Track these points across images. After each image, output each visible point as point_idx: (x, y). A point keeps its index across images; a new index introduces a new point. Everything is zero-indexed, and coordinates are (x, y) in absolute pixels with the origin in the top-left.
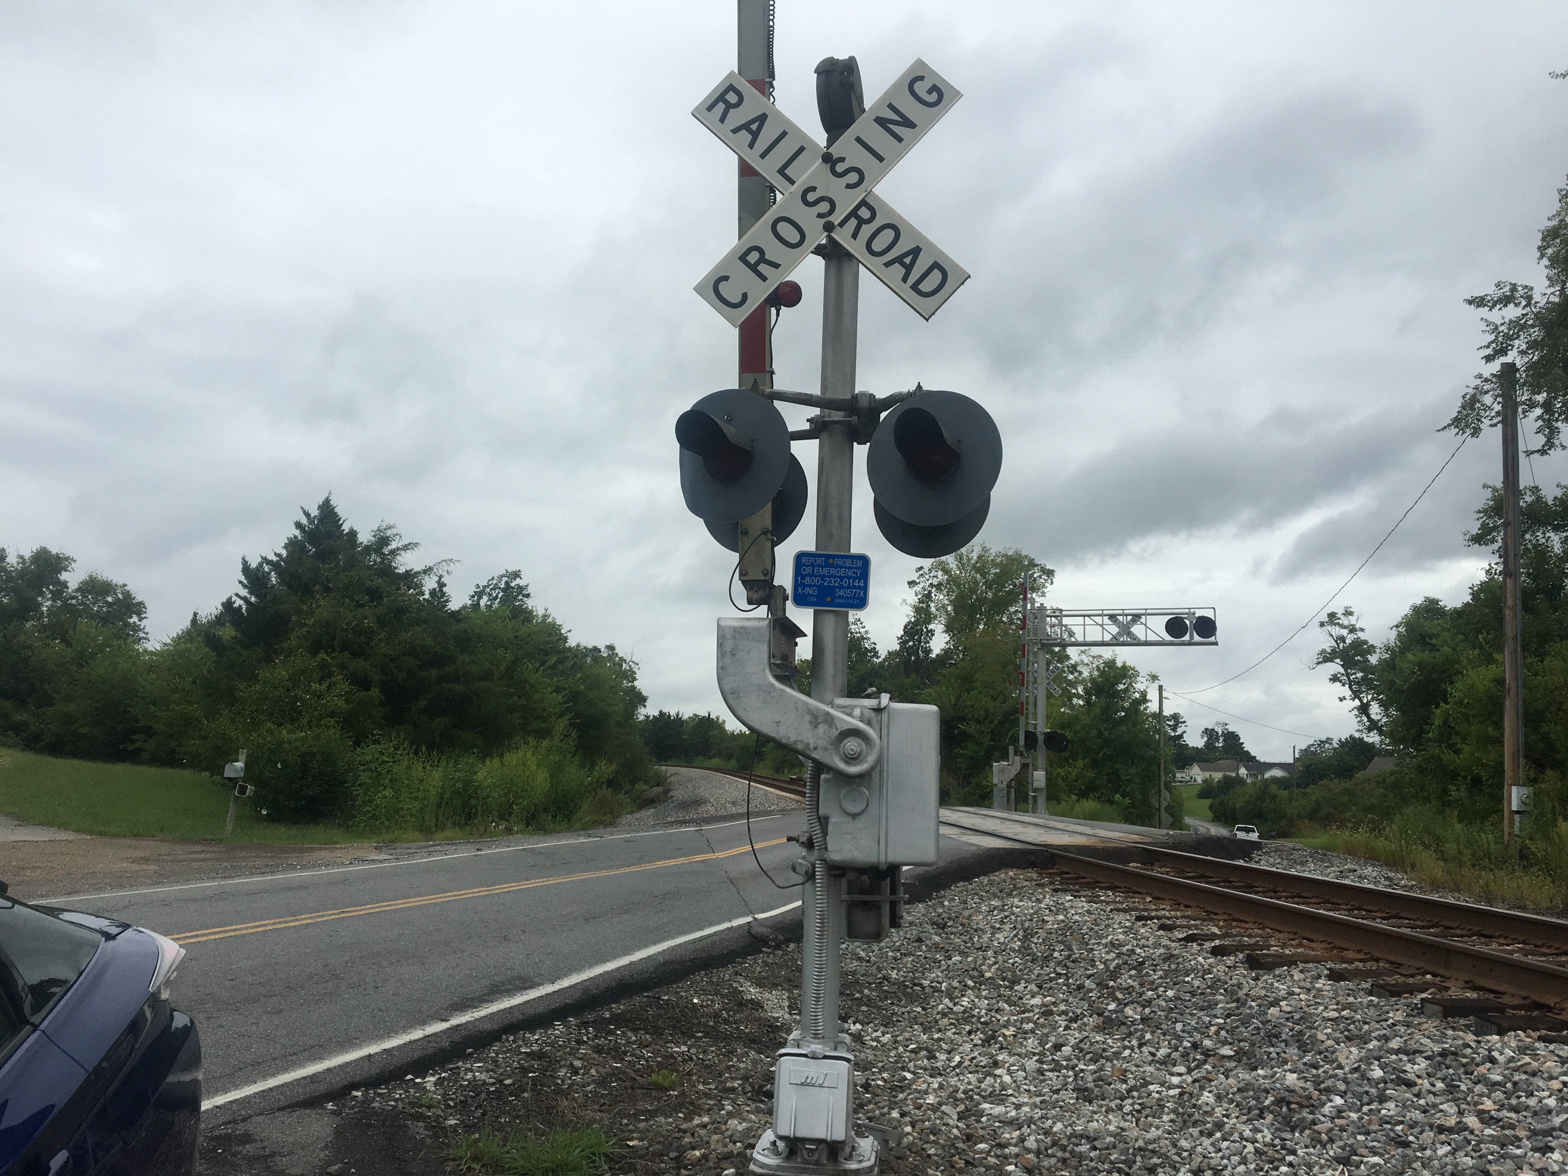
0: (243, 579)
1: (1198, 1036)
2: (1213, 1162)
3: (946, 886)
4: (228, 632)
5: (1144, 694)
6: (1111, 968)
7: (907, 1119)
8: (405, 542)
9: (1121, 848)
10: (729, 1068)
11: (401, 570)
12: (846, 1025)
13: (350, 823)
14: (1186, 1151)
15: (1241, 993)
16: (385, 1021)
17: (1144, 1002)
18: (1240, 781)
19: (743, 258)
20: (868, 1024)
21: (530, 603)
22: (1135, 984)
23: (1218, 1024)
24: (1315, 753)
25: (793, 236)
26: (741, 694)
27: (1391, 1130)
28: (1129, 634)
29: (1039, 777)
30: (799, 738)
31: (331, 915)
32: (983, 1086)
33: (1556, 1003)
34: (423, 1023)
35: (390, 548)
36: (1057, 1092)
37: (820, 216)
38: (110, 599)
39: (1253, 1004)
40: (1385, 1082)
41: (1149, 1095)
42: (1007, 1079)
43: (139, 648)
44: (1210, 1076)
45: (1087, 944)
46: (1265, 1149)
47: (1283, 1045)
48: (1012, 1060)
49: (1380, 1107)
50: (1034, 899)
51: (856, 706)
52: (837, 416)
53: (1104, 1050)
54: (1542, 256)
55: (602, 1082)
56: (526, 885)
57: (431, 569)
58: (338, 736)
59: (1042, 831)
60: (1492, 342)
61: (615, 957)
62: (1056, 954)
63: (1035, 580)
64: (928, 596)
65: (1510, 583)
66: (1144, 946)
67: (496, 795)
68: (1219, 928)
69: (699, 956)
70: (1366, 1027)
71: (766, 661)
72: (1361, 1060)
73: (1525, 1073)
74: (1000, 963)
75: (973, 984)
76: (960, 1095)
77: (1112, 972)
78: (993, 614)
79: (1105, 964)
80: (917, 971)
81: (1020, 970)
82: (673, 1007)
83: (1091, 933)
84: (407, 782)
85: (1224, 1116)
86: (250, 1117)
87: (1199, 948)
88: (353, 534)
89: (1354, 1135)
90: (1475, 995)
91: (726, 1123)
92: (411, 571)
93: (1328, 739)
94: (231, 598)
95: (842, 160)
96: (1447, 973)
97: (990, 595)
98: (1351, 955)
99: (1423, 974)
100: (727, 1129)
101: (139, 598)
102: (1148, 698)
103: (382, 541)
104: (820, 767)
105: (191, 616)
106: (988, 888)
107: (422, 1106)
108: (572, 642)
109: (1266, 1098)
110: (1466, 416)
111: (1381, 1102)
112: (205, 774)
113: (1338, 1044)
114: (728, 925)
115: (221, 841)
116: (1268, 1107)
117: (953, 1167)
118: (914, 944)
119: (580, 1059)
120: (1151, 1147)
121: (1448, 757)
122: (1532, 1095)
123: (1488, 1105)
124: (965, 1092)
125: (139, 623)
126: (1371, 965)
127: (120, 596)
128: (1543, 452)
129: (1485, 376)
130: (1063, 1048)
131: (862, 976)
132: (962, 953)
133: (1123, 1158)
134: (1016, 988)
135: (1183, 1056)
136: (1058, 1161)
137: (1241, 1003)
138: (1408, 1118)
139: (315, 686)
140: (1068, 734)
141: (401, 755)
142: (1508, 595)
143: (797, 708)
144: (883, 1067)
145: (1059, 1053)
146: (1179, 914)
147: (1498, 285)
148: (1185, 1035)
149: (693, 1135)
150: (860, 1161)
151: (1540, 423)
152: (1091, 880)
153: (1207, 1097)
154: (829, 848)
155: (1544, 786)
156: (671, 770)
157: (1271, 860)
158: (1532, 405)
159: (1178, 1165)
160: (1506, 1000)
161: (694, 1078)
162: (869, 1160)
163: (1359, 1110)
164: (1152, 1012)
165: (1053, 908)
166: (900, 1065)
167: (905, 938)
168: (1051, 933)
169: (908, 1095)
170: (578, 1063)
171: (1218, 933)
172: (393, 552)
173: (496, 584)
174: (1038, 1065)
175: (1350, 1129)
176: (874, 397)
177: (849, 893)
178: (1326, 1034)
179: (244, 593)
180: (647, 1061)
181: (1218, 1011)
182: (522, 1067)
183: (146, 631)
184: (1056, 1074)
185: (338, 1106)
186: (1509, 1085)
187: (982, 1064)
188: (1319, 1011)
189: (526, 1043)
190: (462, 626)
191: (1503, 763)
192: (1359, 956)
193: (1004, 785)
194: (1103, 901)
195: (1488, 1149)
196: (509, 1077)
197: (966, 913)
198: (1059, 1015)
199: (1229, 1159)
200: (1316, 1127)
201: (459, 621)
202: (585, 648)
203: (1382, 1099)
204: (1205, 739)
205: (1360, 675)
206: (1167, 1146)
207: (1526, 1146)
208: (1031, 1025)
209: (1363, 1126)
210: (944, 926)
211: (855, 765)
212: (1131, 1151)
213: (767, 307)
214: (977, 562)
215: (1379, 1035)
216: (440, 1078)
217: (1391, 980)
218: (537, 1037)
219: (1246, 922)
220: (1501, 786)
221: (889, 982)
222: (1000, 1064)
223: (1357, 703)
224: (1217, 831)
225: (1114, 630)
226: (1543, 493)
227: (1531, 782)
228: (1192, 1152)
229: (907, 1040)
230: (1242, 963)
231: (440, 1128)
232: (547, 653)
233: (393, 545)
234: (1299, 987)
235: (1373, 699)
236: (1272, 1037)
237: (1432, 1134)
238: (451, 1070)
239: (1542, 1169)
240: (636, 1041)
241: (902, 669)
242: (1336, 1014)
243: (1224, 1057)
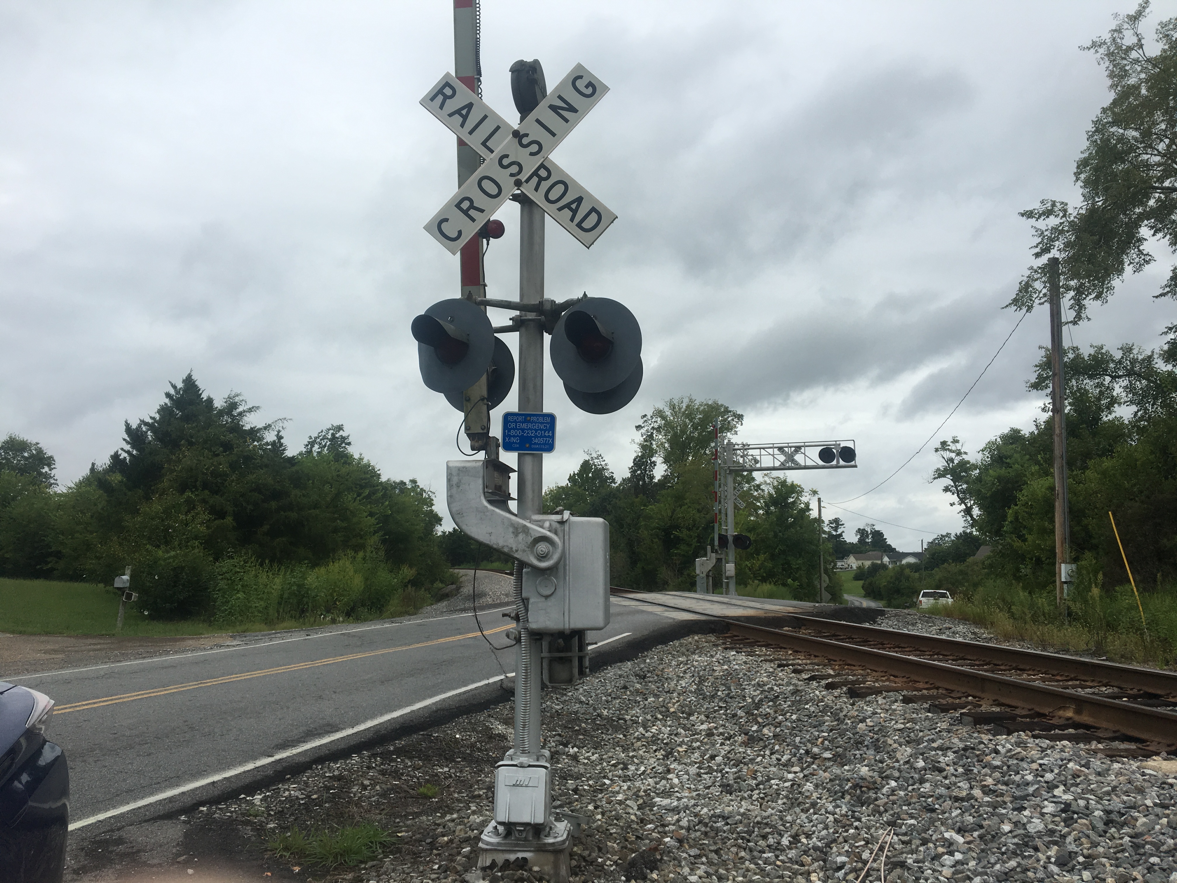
0: (126, 437)
1: (809, 746)
2: (806, 829)
3: (648, 648)
4: (117, 478)
5: (807, 505)
6: (756, 701)
7: (600, 810)
8: (249, 406)
9: (778, 617)
10: (478, 781)
11: (247, 427)
12: (567, 749)
13: (212, 619)
14: (789, 823)
15: (841, 715)
16: (227, 758)
17: (776, 724)
18: (884, 566)
19: (458, 206)
20: (583, 748)
21: (350, 450)
22: (772, 712)
23: (824, 737)
24: (939, 544)
25: (493, 190)
26: (464, 514)
27: (925, 801)
28: (793, 461)
29: (730, 568)
30: (505, 544)
31: (192, 686)
32: (658, 786)
33: (1050, 712)
34: (255, 758)
35: (238, 410)
36: (708, 788)
37: (512, 175)
38: (26, 454)
39: (849, 721)
40: (926, 770)
41: (771, 787)
42: (676, 781)
43: (51, 491)
44: (815, 772)
45: (742, 685)
46: (841, 818)
47: (865, 749)
48: (680, 768)
49: (920, 787)
50: (709, 655)
51: (546, 520)
52: (531, 316)
53: (744, 758)
54: (1077, 179)
55: (384, 794)
56: (340, 659)
57: (270, 426)
58: (201, 554)
59: (724, 606)
60: (1039, 243)
61: (400, 707)
62: (719, 693)
63: (729, 422)
64: (651, 436)
65: (1057, 419)
66: (780, 685)
67: (323, 594)
68: (833, 669)
69: (463, 704)
70: (921, 734)
71: (481, 491)
72: (911, 756)
73: (1017, 759)
74: (682, 701)
75: (661, 717)
76: (642, 793)
77: (756, 704)
78: (698, 449)
79: (752, 698)
80: (622, 709)
81: (695, 706)
82: (441, 742)
83: (745, 678)
84: (254, 587)
85: (818, 798)
86: (123, 827)
87: (817, 685)
88: (210, 401)
89: (901, 806)
90: (998, 709)
91: (468, 818)
92: (255, 428)
93: (948, 534)
94: (117, 452)
95: (527, 135)
96: (982, 695)
97: (696, 434)
98: (921, 685)
99: (967, 697)
100: (469, 822)
101: (49, 453)
102: (810, 507)
103: (232, 405)
104: (523, 564)
105: (90, 466)
106: (678, 649)
107: (251, 815)
108: (383, 479)
109: (847, 784)
110: (1022, 297)
111: (921, 784)
112: (101, 585)
113: (901, 746)
114: (486, 682)
115: (114, 635)
116: (848, 790)
117: (627, 840)
118: (622, 690)
119: (369, 779)
120: (765, 821)
121: (1018, 544)
122: (1018, 773)
123: (989, 781)
124: (645, 791)
125: (50, 472)
126: (934, 692)
127: (34, 452)
128: (1075, 323)
129: (1035, 268)
130: (717, 758)
131: (582, 714)
132: (657, 696)
133: (746, 829)
134: (691, 718)
135: (799, 760)
136: (702, 834)
137: (840, 721)
138: (936, 793)
139: (182, 517)
140: (752, 537)
141: (250, 567)
142: (1056, 426)
143: (503, 523)
144: (590, 777)
145: (713, 761)
146: (808, 662)
147: (1042, 202)
148: (802, 745)
149: (444, 827)
150: (556, 837)
151: (1072, 302)
152: (753, 640)
153: (809, 786)
154: (530, 620)
155: (1083, 563)
156: (462, 572)
157: (890, 623)
158: (1068, 289)
159: (782, 833)
160: (1018, 712)
161: (452, 789)
162: (562, 836)
163: (906, 789)
164: (781, 730)
165: (721, 661)
166: (602, 775)
167: (615, 686)
168: (717, 679)
169: (605, 795)
170: (367, 782)
171: (832, 673)
172: (241, 414)
173: (325, 436)
174: (698, 770)
175: (898, 803)
176: (555, 302)
177: (550, 651)
178: (894, 740)
179: (128, 447)
180: (418, 779)
181: (824, 728)
182: (326, 786)
183: (55, 478)
184: (709, 775)
185: (189, 818)
186: (1005, 768)
187: (659, 771)
188: (892, 724)
189: (330, 769)
190: (294, 469)
191: (1055, 547)
192: (927, 686)
193: (704, 575)
194: (757, 655)
195: (984, 810)
196: (316, 793)
197: (661, 667)
198: (718, 736)
199: (816, 827)
200: (876, 803)
201: (293, 465)
202: (394, 482)
203: (922, 781)
204: (859, 536)
205: (964, 486)
206: (776, 820)
207: (1009, 807)
208: (698, 743)
209: (907, 800)
210: (645, 677)
211: (544, 562)
212: (751, 825)
213: (480, 239)
214: (686, 410)
215: (929, 739)
216: (265, 796)
217: (944, 702)
218: (338, 766)
219: (854, 666)
220: (1054, 564)
221: (601, 718)
222: (672, 771)
223: (963, 507)
224: (866, 603)
225: (782, 458)
226: (1081, 351)
227: (1075, 560)
228: (794, 822)
229: (610, 757)
230: (845, 694)
231: (262, 830)
232: (362, 487)
233: (241, 409)
234: (881, 709)
235: (974, 504)
236: (859, 744)
237: (950, 803)
238: (273, 790)
239: (1017, 822)
240: (411, 766)
241: (633, 491)
242: (902, 726)
243: (826, 759)
